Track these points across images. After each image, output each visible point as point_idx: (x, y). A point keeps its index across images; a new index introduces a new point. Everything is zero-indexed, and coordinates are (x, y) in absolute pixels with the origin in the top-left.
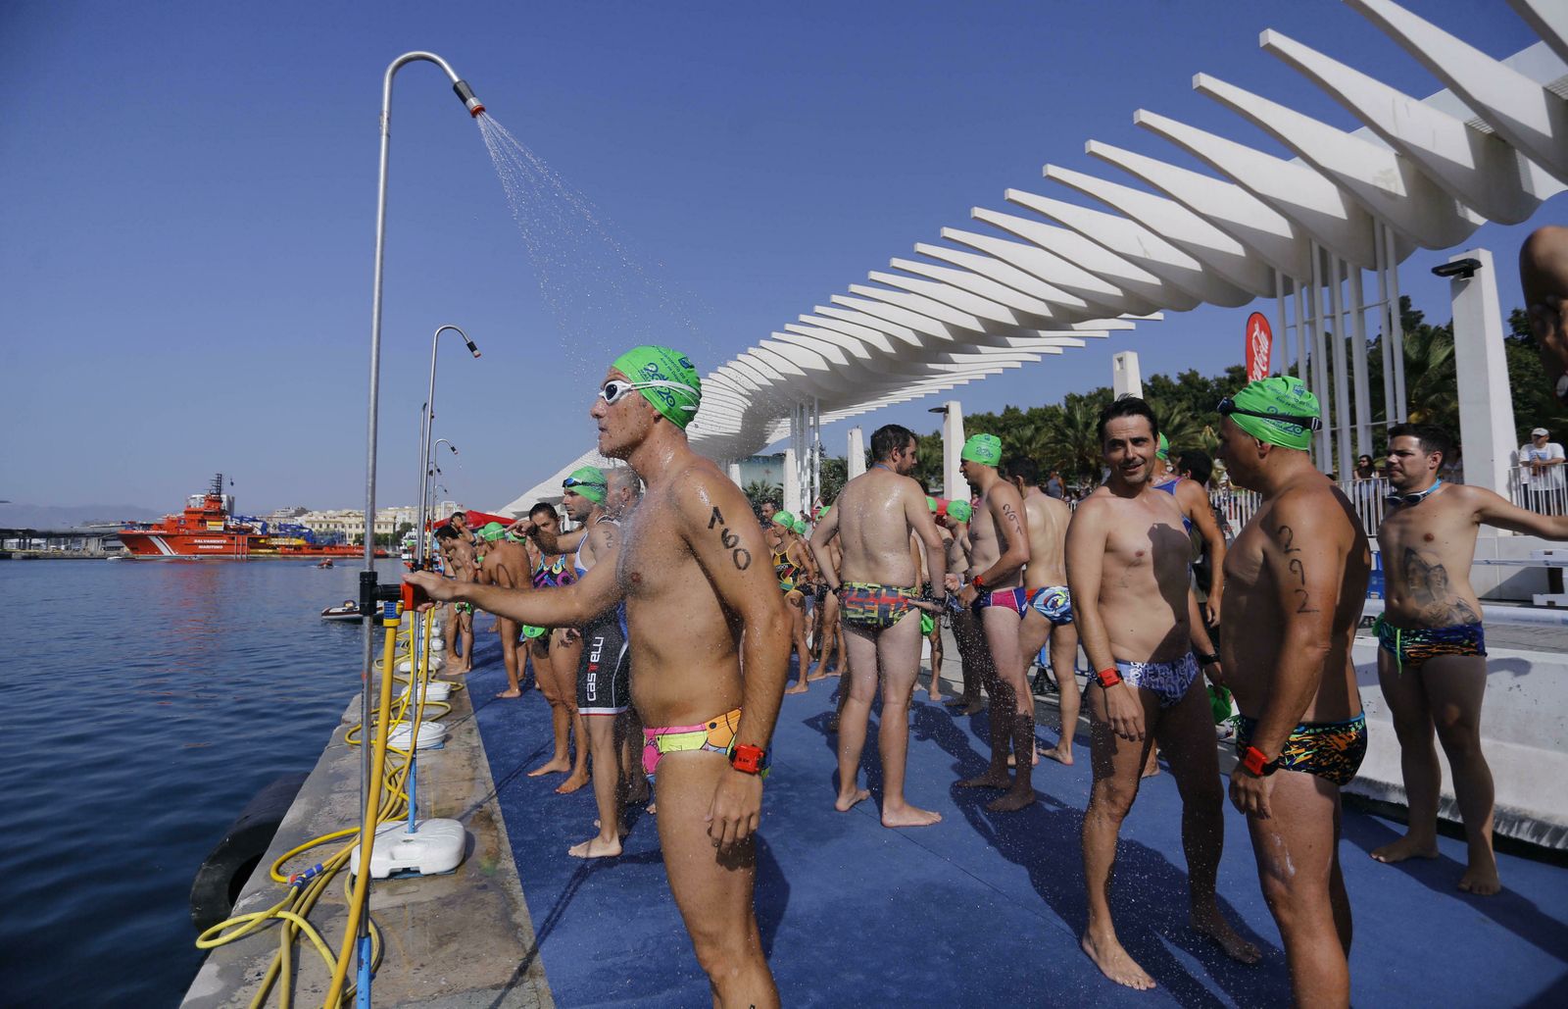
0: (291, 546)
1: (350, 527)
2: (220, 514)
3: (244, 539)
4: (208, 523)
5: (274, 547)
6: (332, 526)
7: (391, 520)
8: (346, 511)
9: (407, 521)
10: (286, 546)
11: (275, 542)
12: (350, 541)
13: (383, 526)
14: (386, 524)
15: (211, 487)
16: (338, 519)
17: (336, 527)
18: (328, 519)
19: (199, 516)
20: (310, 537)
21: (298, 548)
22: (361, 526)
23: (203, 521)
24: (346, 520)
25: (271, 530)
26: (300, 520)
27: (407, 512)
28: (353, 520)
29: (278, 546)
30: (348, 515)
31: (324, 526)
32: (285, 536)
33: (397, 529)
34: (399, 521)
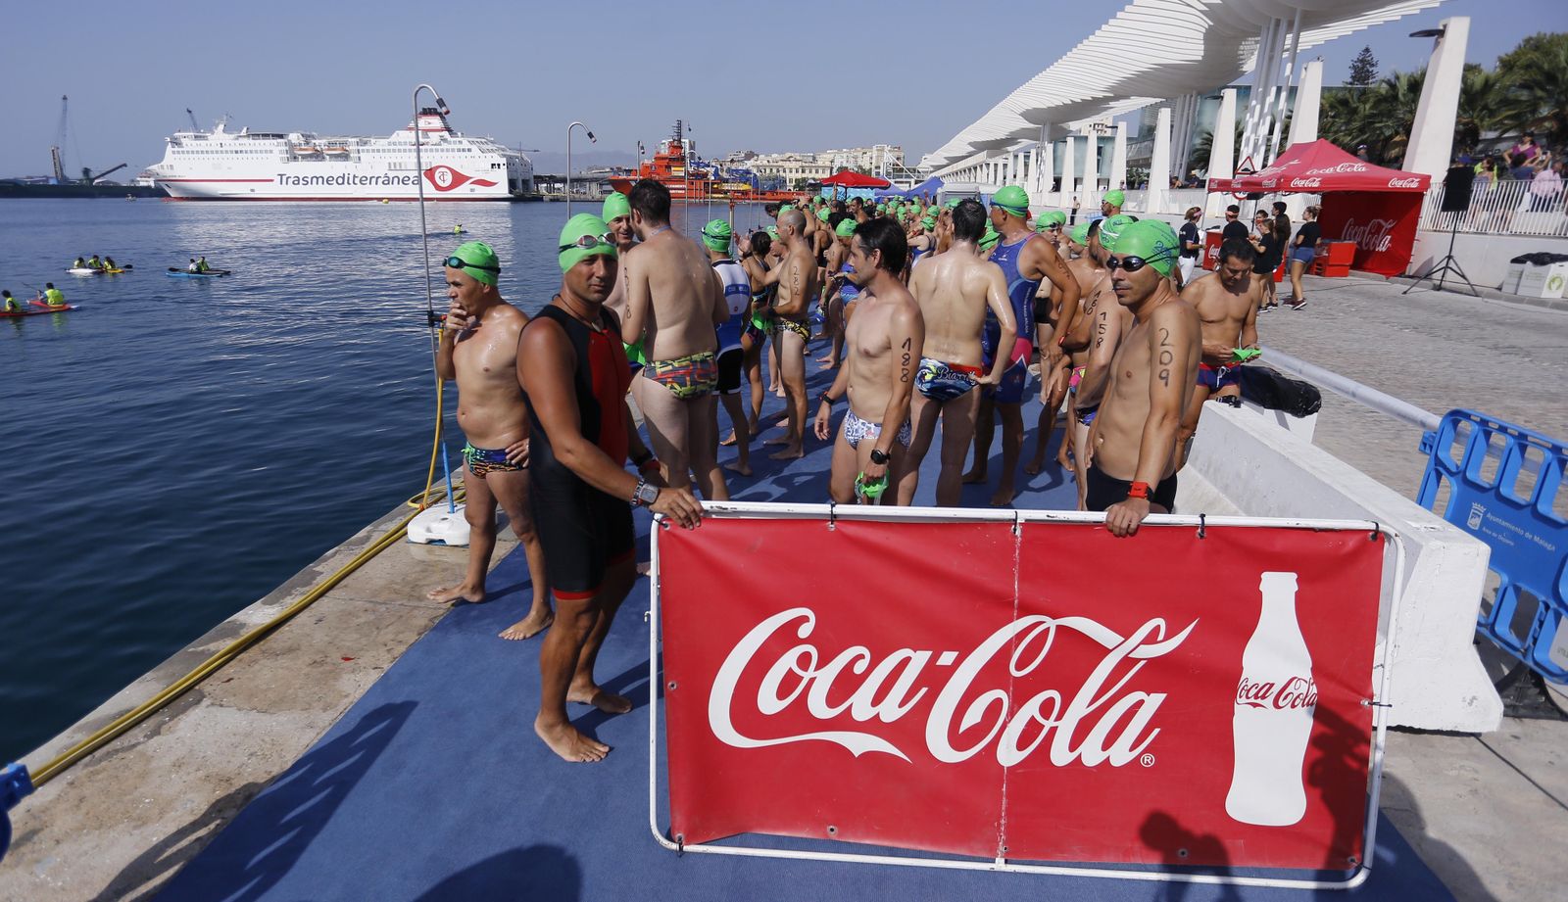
0: (738, 191)
1: (791, 172)
2: (681, 160)
3: (700, 184)
4: (673, 169)
5: (726, 192)
6: (774, 171)
7: (828, 164)
8: (788, 155)
9: (844, 165)
10: (735, 191)
11: (726, 187)
12: (790, 186)
13: (820, 171)
14: (824, 168)
15: (672, 132)
16: (780, 163)
17: (778, 171)
18: (771, 164)
19: (665, 162)
20: (756, 181)
21: (745, 193)
22: (800, 171)
23: (669, 167)
24: (787, 165)
25: (725, 175)
26: (749, 164)
27: (845, 155)
28: (793, 165)
29: (728, 191)
30: (788, 159)
31: (768, 171)
32: (734, 181)
33: (835, 174)
34: (837, 165)
